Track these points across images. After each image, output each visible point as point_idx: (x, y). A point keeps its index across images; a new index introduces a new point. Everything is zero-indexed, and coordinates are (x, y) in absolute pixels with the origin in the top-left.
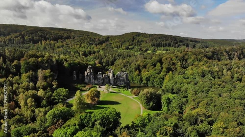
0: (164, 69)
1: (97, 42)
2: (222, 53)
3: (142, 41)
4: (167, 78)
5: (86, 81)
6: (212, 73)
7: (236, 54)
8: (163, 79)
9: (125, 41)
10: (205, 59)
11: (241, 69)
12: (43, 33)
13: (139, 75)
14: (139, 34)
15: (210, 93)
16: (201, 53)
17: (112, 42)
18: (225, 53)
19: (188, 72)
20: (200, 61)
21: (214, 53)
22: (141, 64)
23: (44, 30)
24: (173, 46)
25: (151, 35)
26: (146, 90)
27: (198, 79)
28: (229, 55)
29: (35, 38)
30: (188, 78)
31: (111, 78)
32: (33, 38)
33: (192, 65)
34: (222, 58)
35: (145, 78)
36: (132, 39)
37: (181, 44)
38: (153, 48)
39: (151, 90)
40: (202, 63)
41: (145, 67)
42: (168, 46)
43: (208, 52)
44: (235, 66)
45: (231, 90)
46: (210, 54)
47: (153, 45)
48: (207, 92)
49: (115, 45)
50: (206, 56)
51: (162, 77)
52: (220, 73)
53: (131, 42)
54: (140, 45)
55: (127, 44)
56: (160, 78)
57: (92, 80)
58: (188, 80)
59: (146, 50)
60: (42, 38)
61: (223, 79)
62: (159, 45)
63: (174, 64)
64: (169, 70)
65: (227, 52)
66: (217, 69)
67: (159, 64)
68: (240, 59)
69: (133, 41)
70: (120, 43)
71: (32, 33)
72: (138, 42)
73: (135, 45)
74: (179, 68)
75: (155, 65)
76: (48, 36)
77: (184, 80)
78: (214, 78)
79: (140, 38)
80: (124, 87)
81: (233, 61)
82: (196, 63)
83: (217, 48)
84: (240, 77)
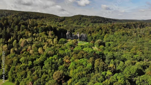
0: (103, 32)
1: (59, 21)
2: (131, 25)
3: (85, 20)
4: (105, 36)
5: (67, 38)
6: (127, 34)
7: (138, 26)
8: (103, 37)
9: (75, 20)
10: (123, 28)
11: (141, 32)
12: (28, 15)
13: (90, 36)
14: (83, 16)
15: (127, 41)
16: (121, 25)
17: (68, 20)
18: (133, 25)
19: (116, 33)
20: (120, 29)
21: (127, 25)
22: (91, 30)
23: (28, 13)
24: (103, 23)
25: (90, 17)
26: (98, 40)
27: (121, 36)
28: (135, 27)
29: (24, 18)
30: (116, 36)
31: (78, 37)
32: (23, 17)
33: (117, 30)
34: (132, 28)
35: (94, 37)
36: (79, 19)
37: (107, 21)
38: (92, 24)
39: (100, 40)
40: (122, 30)
41: (93, 32)
42: (100, 23)
43: (124, 25)
44: (138, 31)
45: (137, 40)
46: (125, 25)
47: (92, 22)
48: (126, 41)
49: (70, 22)
50: (123, 26)
51: (103, 36)
52: (131, 34)
53: (79, 21)
54: (84, 22)
55: (77, 21)
56: (102, 37)
57: (70, 37)
58: (116, 37)
59: (88, 25)
60: (28, 17)
61: (133, 36)
62: (95, 22)
63: (108, 30)
64: (106, 33)
65: (134, 25)
66: (130, 32)
67: (100, 30)
68: (140, 28)
69: (80, 20)
70: (73, 21)
71: (22, 15)
72: (83, 20)
73: (82, 22)
74: (110, 32)
75: (98, 31)
76: (31, 17)
77: (114, 37)
78: (128, 36)
79: (84, 18)
80: (85, 41)
81: (137, 29)
82: (119, 30)
83: (129, 23)
84: (141, 36)
